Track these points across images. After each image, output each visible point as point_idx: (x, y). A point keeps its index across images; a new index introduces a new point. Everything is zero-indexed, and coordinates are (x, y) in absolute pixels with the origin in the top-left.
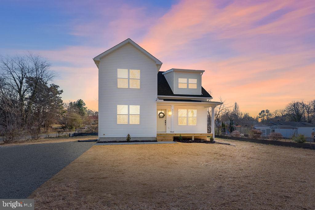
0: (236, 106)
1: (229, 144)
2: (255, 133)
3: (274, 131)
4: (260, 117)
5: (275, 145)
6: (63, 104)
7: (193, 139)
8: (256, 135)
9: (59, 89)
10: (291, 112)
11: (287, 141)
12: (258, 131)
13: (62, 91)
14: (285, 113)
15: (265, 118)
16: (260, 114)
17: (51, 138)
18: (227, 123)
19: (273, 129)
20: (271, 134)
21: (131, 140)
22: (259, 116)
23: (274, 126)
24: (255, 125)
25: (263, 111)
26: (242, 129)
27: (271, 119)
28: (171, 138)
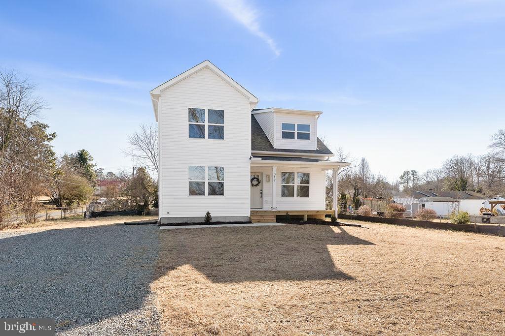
0: (363, 165)
1: (360, 226)
2: (395, 210)
3: (423, 206)
4: (401, 183)
5: (424, 227)
6: (55, 159)
7: (306, 219)
8: (396, 212)
9: (48, 132)
10: (451, 175)
11: (443, 221)
12: (400, 207)
13: (53, 135)
14: (442, 175)
15: (411, 184)
16: (402, 177)
17: (53, 220)
18: (350, 193)
19: (423, 203)
20: (419, 210)
21: (212, 221)
22: (400, 180)
23: (425, 198)
24: (395, 197)
25: (407, 173)
26: (374, 202)
27: (420, 186)
28: (272, 217)
